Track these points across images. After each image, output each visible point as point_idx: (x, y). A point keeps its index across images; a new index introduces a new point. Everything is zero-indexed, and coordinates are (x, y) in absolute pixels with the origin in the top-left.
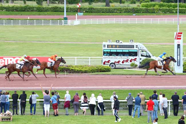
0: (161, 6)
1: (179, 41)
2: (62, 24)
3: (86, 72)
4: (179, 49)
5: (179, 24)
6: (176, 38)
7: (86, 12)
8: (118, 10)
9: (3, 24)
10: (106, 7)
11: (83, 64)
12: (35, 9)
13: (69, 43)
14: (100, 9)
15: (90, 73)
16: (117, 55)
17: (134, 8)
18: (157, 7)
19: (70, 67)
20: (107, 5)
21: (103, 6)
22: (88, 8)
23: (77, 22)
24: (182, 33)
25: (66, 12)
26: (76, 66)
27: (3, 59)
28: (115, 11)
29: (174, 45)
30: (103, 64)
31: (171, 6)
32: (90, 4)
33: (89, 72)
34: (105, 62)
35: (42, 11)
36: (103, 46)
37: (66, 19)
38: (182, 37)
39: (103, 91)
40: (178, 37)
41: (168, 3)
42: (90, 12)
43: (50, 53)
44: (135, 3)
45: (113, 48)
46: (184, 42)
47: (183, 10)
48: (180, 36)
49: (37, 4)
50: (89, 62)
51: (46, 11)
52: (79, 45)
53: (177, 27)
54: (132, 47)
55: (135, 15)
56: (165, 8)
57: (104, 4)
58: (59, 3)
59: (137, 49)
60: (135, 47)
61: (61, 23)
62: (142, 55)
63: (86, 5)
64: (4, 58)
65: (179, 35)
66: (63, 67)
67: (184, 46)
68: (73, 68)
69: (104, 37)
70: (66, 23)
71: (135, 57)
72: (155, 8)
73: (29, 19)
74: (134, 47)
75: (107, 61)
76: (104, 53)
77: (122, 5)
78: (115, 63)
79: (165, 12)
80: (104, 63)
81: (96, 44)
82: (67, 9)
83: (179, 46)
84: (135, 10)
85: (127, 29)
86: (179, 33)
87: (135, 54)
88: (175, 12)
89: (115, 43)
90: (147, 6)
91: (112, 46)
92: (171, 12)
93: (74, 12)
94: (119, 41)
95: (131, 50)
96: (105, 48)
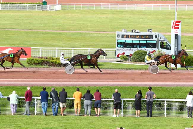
1: (177, 31)
4: (176, 40)
6: (173, 27)
13: (49, 31)
16: (133, 47)
19: (50, 59)
24: (180, 21)
26: (57, 58)
29: (171, 36)
30: (116, 56)
34: (119, 54)
36: (117, 36)
37: (45, 3)
38: (180, 26)
39: (89, 87)
40: (176, 26)
45: (128, 38)
46: (182, 31)
48: (178, 25)
50: (72, 54)
53: (174, 15)
54: (151, 37)
60: (154, 37)
65: (176, 23)
66: (42, 59)
68: (54, 61)
69: (89, 24)
70: (45, 8)
71: (154, 49)
75: (121, 53)
76: (118, 44)
78: (131, 56)
80: (118, 56)
81: (80, 33)
83: (176, 36)
85: (115, 16)
86: (177, 22)
89: (130, 33)
91: (127, 36)
94: (135, 30)
95: (150, 41)
96: (119, 39)
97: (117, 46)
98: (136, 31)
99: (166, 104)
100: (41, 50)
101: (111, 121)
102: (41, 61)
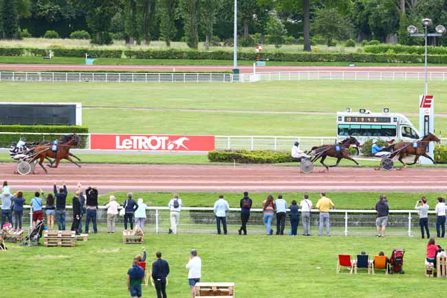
0: (397, 50)
1: (427, 110)
2: (229, 81)
3: (269, 161)
4: (427, 124)
5: (427, 81)
6: (423, 105)
7: (270, 60)
8: (324, 56)
9: (131, 80)
10: (305, 53)
11: (265, 147)
12: (185, 55)
14: (294, 55)
15: (276, 164)
17: (351, 54)
18: (391, 52)
19: (242, 152)
20: (307, 48)
21: (299, 50)
22: (274, 53)
23: (255, 77)
24: (432, 96)
25: (238, 59)
26: (252, 152)
27: (129, 138)
28: (320, 59)
29: (418, 117)
31: (414, 50)
32: (277, 47)
33: (275, 162)
35: (196, 59)
36: (338, 118)
37: (236, 71)
38: (432, 104)
41: (408, 46)
42: (277, 61)
43: (208, 129)
44: (353, 46)
45: (355, 121)
46: (436, 111)
47: (435, 57)
48: (430, 102)
49: (188, 47)
50: (274, 144)
51: (203, 59)
52: (258, 115)
53: (424, 87)
54: (388, 120)
55: (353, 65)
56: (404, 54)
57: (302, 46)
58: (225, 44)
59: (396, 123)
60: (392, 120)
61: (228, 79)
62: (404, 135)
63: (271, 48)
64: (132, 137)
65: (427, 99)
66: (231, 153)
67: (436, 119)
68: (247, 155)
70: (236, 79)
71: (392, 138)
72: (387, 53)
73: (174, 71)
74: (390, 121)
77: (331, 48)
79: (405, 60)
81: (287, 114)
82: (239, 54)
83: (427, 118)
84: (354, 57)
86: (427, 97)
87: (393, 132)
88: (420, 60)
89: (357, 114)
90: (374, 50)
91: (353, 119)
92: (414, 61)
93: (251, 59)
94: (365, 110)
95: (385, 125)
96: (340, 122)
97: (339, 134)
98: (367, 111)
99: (410, 218)
100: (229, 139)
101: (329, 242)
102: (229, 155)
